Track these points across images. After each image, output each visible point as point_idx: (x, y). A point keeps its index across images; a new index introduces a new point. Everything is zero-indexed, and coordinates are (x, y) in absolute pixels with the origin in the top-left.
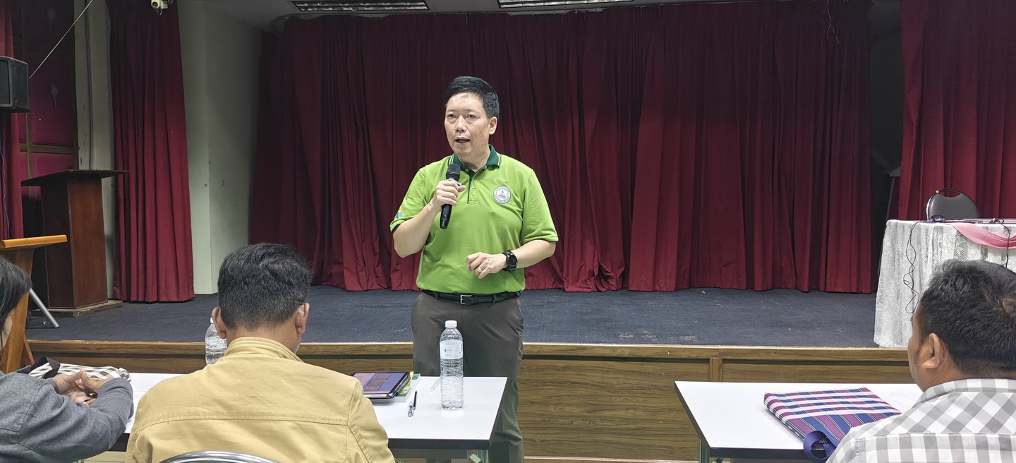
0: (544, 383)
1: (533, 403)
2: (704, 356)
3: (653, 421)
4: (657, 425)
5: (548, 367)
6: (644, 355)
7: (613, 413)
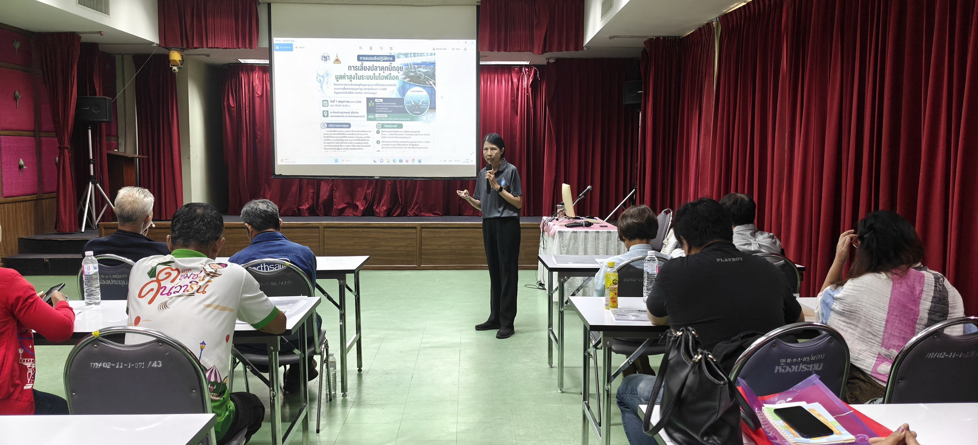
0: (354, 237)
1: (349, 245)
2: (414, 226)
3: (396, 251)
4: (397, 252)
5: (356, 232)
6: (392, 226)
7: (379, 248)
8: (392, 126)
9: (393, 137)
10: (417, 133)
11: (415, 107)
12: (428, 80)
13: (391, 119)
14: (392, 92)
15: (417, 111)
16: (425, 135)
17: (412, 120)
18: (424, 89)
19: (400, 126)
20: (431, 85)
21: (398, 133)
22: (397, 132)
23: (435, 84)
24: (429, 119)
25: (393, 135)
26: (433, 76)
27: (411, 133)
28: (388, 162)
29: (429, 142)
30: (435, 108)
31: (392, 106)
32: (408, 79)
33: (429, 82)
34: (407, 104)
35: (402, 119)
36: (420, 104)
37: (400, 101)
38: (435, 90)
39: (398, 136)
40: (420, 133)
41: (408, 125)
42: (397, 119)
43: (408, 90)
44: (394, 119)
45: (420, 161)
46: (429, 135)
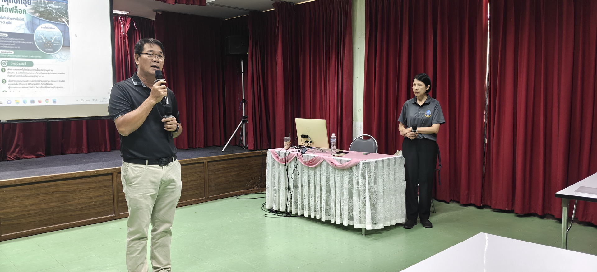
8: (21, 64)
9: (22, 76)
10: (50, 72)
11: (47, 45)
12: (60, 17)
13: (19, 56)
14: (19, 27)
15: (49, 48)
16: (59, 73)
17: (44, 57)
18: (56, 26)
19: (30, 64)
20: (64, 22)
21: (27, 72)
22: (27, 70)
23: (68, 22)
24: (63, 57)
25: (22, 73)
26: (66, 14)
27: (43, 72)
28: (18, 103)
29: (64, 81)
30: (69, 47)
31: (20, 42)
32: (37, 14)
33: (61, 20)
34: (37, 41)
35: (31, 57)
36: (53, 41)
37: (29, 37)
38: (68, 28)
39: (28, 75)
40: (53, 72)
41: (39, 63)
42: (26, 56)
43: (38, 26)
44: (23, 56)
45: (54, 102)
46: (64, 74)
